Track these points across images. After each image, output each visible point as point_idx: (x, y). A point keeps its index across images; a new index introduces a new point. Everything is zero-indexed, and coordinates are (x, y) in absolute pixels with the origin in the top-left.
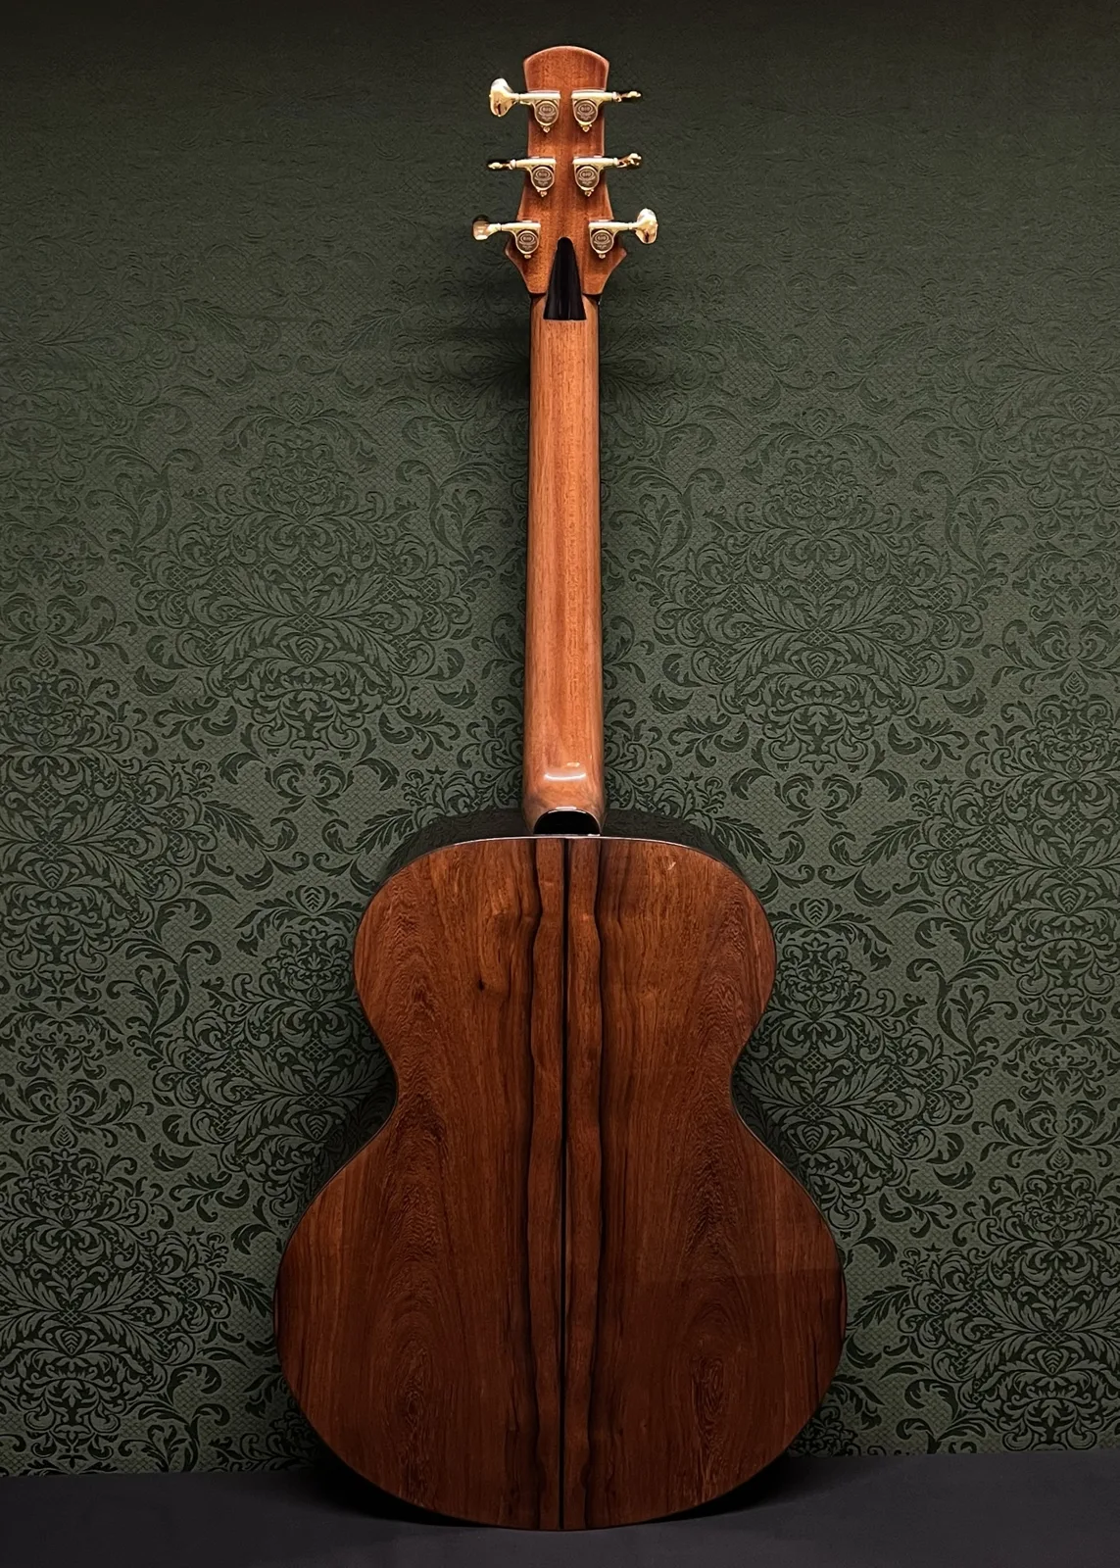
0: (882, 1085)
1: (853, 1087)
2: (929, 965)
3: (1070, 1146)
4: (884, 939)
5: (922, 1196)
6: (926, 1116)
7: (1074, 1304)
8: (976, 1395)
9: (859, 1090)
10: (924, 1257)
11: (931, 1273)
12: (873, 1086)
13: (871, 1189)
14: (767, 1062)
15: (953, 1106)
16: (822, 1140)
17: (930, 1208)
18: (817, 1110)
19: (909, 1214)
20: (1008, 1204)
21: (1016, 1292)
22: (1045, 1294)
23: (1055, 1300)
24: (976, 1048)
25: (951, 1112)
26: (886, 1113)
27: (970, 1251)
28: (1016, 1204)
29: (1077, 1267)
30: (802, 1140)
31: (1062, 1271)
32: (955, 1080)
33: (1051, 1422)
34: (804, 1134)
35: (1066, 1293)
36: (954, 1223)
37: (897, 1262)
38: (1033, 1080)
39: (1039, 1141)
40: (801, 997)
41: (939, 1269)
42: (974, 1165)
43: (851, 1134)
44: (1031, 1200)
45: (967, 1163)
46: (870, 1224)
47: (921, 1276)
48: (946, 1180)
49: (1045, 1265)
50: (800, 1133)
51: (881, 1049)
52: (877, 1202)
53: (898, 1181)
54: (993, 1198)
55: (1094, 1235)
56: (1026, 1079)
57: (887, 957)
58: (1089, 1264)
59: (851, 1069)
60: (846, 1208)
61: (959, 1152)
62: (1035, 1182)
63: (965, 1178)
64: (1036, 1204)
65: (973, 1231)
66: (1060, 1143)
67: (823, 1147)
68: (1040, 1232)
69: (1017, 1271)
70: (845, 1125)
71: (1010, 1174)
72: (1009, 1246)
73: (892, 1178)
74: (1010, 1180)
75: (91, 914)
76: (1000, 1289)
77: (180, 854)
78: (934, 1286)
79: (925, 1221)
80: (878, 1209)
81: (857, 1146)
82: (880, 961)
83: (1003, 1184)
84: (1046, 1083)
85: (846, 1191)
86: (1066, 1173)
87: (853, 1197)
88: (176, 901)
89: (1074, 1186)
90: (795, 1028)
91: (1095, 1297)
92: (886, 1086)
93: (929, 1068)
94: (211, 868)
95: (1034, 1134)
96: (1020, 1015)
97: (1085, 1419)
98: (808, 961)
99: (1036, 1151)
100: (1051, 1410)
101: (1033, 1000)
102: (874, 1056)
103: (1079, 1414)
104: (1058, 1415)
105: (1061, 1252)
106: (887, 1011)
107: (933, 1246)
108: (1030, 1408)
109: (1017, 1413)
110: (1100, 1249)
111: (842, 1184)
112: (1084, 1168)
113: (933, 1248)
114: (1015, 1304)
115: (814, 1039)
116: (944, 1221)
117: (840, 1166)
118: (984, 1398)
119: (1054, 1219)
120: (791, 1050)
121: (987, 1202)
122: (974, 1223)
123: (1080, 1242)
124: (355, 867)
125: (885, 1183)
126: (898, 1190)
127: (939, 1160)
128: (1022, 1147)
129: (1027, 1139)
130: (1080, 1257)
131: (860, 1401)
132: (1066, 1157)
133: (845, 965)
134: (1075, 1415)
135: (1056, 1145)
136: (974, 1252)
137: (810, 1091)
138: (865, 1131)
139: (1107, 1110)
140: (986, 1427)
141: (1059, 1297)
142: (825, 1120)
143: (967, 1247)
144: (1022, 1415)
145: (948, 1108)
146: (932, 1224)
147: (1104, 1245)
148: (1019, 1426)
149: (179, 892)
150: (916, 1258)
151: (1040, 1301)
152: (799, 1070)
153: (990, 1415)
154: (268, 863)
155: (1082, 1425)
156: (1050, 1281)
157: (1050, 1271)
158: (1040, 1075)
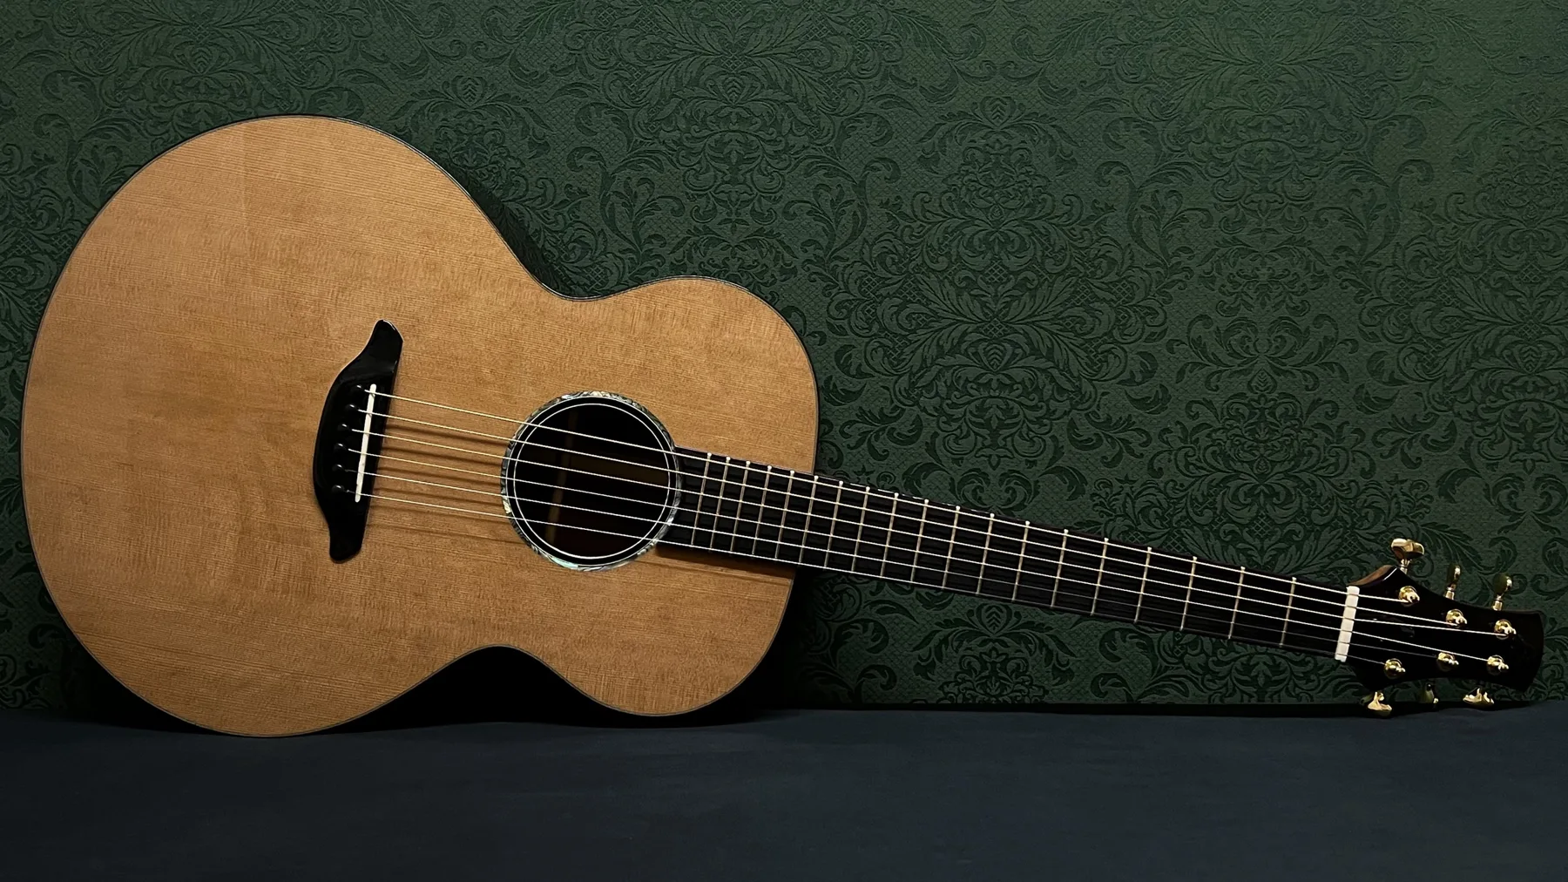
0: (1068, 300)
1: (1038, 301)
2: (1119, 168)
3: (1272, 367)
4: (1069, 139)
5: (1114, 421)
6: (1116, 333)
7: (1282, 545)
8: (1178, 648)
9: (1044, 304)
10: (1116, 490)
11: (1124, 507)
12: (1061, 300)
13: (1057, 415)
14: (946, 274)
15: (1146, 322)
16: (1006, 358)
17: (1122, 435)
18: (1000, 327)
19: (1100, 440)
20: (1207, 431)
21: (1217, 531)
22: (1250, 533)
23: (1262, 540)
24: (1169, 258)
25: (1143, 329)
26: (1073, 330)
27: (1167, 483)
28: (1216, 431)
29: (1283, 504)
30: (984, 359)
31: (1268, 507)
32: (1147, 294)
33: (1261, 681)
34: (986, 353)
35: (1273, 533)
36: (1149, 452)
37: (1087, 496)
38: (1232, 294)
39: (1239, 361)
40: (981, 203)
41: (1134, 503)
42: (1169, 388)
43: (1035, 352)
44: (1232, 427)
45: (1162, 386)
46: (1058, 452)
47: (1115, 511)
48: (1141, 403)
49: (1249, 500)
50: (981, 352)
51: (1067, 260)
52: (1065, 428)
53: (1088, 403)
54: (1190, 424)
55: (1302, 467)
56: (1224, 293)
57: (1073, 160)
58: (1298, 500)
59: (1036, 282)
60: (1032, 434)
61: (1154, 371)
62: (1235, 406)
63: (1159, 402)
64: (1237, 431)
65: (1170, 461)
66: (1262, 364)
67: (1006, 367)
68: (1242, 462)
69: (1219, 506)
70: (1030, 343)
71: (1208, 398)
72: (1210, 478)
73: (1081, 402)
74: (1209, 404)
75: (239, 102)
76: (1201, 526)
77: (333, 40)
78: (1128, 522)
79: (1118, 448)
80: (1066, 436)
81: (1042, 366)
82: (1066, 162)
83: (1203, 409)
84: (1245, 297)
85: (1031, 415)
86: (1269, 397)
87: (1039, 420)
88: (328, 90)
89: (1278, 412)
90: (976, 237)
91: (1306, 538)
92: (1073, 301)
93: (1119, 281)
94: (365, 55)
95: (1234, 354)
96: (1216, 224)
97: (1299, 678)
98: (989, 165)
99: (1235, 372)
100: (1262, 667)
101: (1230, 207)
102: (1059, 269)
103: (1292, 673)
104: (1269, 673)
105: (1266, 486)
106: (1074, 218)
107: (1127, 476)
108: (1238, 664)
109: (1224, 670)
110: (1308, 482)
111: (1028, 407)
112: (1289, 392)
113: (1127, 480)
114: (1218, 544)
115: (997, 248)
116: (1138, 450)
117: (1025, 388)
118: (1186, 653)
119: (1257, 448)
120: (970, 260)
121: (1184, 428)
122: (1170, 452)
123: (1287, 475)
124: (514, 58)
125: (1073, 407)
126: (1087, 415)
127: (1131, 381)
128: (1221, 368)
129: (1227, 359)
130: (1289, 494)
131: (1050, 652)
132: (1269, 379)
133: (1029, 169)
134: (1287, 674)
135: (1257, 367)
136: (1171, 484)
137: (992, 306)
138: (1050, 350)
139: (1312, 329)
140: (1189, 684)
141: (1267, 536)
142: (1008, 337)
143: (1164, 478)
144: (1230, 672)
145: (1140, 325)
146: (1125, 454)
147: (1314, 478)
148: (1226, 685)
149: (331, 80)
150: (1108, 490)
151: (1245, 542)
152: (981, 283)
153: (1193, 672)
154: (423, 51)
155: (1296, 685)
156: (1256, 518)
157: (1255, 508)
158: (1239, 289)
